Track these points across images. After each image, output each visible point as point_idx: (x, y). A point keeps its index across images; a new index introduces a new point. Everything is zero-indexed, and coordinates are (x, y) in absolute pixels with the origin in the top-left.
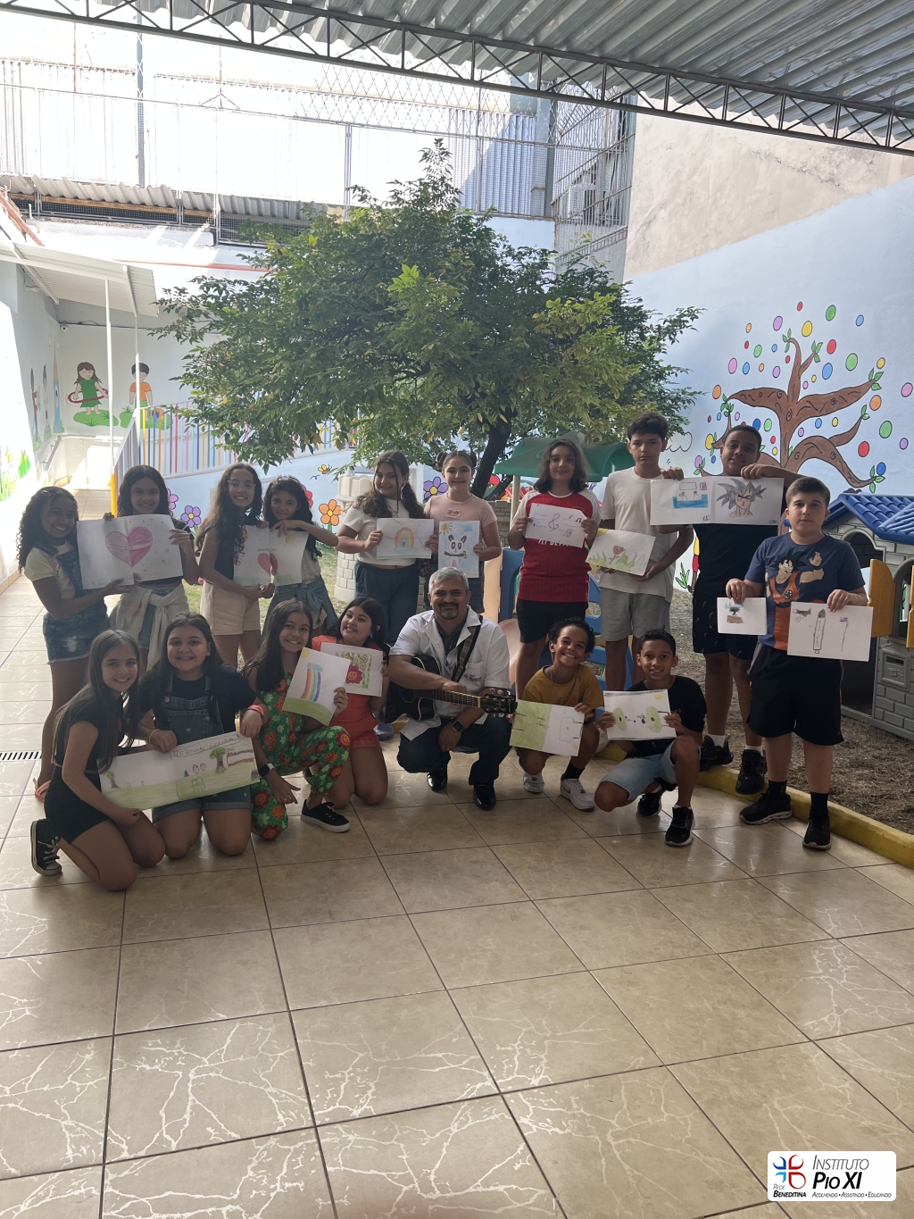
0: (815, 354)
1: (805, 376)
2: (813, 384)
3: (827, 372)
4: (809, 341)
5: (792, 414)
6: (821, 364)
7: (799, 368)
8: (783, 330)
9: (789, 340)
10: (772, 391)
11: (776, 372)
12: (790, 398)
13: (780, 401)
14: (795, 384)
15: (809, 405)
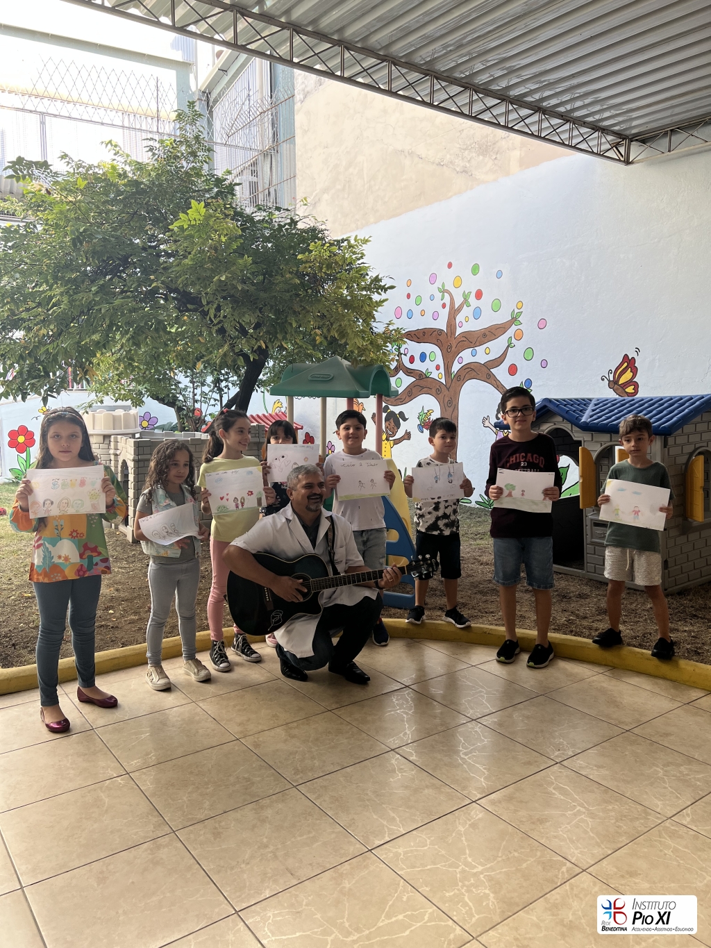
0: (466, 301)
1: (459, 318)
2: (467, 324)
3: (477, 314)
4: (460, 290)
5: (451, 347)
6: (471, 309)
7: (454, 313)
8: (438, 284)
9: (443, 291)
10: (433, 330)
11: (435, 316)
12: (449, 334)
13: (440, 338)
14: (451, 324)
15: (464, 339)
